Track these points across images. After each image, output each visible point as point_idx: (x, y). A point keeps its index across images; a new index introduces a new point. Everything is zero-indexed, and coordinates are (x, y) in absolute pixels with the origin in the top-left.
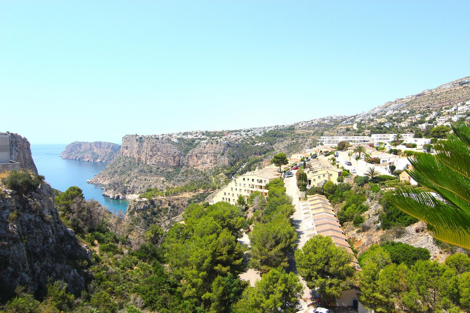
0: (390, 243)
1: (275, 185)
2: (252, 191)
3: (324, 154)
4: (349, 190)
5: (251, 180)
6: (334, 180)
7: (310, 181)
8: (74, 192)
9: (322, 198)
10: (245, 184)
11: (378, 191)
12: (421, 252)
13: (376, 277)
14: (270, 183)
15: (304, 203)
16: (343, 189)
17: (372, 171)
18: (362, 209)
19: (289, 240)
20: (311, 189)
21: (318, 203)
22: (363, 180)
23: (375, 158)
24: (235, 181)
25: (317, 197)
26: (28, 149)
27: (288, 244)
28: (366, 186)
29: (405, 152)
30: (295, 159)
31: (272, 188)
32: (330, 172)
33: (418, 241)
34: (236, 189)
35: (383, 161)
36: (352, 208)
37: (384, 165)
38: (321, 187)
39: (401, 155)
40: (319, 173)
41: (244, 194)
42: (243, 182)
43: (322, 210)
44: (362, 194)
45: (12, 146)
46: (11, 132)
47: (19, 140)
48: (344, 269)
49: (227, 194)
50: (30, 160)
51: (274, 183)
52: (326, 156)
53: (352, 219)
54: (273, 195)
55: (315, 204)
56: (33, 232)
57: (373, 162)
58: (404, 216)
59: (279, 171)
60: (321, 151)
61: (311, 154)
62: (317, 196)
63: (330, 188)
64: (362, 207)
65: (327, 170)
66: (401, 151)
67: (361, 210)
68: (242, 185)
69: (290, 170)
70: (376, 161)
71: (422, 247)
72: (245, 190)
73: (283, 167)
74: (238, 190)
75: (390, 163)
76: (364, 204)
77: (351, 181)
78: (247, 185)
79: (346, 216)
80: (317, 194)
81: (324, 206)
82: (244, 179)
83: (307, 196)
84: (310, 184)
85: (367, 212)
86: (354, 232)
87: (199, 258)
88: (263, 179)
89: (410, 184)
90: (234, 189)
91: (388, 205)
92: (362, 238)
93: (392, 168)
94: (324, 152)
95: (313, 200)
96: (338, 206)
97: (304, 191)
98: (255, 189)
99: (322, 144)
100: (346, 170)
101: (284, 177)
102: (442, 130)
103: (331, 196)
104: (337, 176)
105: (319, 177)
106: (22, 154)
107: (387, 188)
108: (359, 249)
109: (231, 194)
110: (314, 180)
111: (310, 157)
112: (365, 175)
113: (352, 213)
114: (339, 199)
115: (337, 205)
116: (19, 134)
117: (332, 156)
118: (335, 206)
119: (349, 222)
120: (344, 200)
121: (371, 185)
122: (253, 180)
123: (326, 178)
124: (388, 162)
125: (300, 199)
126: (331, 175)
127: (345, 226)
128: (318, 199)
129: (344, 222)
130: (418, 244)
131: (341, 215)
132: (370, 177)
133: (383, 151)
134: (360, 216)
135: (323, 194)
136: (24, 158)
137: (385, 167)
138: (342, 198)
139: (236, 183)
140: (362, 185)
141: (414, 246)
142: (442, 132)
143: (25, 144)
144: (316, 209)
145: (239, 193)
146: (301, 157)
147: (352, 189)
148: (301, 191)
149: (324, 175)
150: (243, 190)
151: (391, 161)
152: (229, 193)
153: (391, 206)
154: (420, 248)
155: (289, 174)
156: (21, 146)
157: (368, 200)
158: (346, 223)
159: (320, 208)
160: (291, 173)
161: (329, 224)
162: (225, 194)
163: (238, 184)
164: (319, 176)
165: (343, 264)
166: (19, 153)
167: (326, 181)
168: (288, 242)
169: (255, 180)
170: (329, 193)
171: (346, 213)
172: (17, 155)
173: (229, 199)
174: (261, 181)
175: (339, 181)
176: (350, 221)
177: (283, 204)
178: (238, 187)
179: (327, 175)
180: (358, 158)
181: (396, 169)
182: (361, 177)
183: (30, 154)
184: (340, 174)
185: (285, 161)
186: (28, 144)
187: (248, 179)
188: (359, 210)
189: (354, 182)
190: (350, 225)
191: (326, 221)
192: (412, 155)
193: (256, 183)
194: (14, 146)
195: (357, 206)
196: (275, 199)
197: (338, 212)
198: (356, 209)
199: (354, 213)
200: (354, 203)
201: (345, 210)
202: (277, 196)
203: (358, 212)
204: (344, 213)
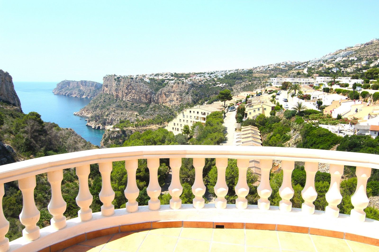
0: (300, 168)
1: (214, 117)
2: (196, 122)
3: (269, 92)
4: (278, 123)
5: (196, 112)
6: (267, 114)
7: (246, 114)
8: (32, 117)
9: (254, 129)
10: (191, 116)
11: (301, 123)
12: (325, 177)
13: (274, 196)
14: (211, 115)
15: (239, 133)
16: (272, 121)
17: (300, 106)
18: (285, 138)
19: (209, 162)
20: (245, 121)
21: (249, 133)
22: (291, 114)
23: (306, 95)
24: (183, 113)
25: (250, 128)
26: (10, 82)
27: (208, 165)
28: (293, 119)
29: (336, 90)
30: (242, 96)
31: (211, 119)
32: (265, 107)
33: (325, 167)
34: (184, 120)
35: (313, 98)
36: (277, 138)
37: (313, 101)
38: (255, 119)
39: (332, 92)
40: (254, 107)
41: (190, 125)
42: (189, 114)
43: (250, 139)
44: (287, 126)
49: (176, 124)
50: (13, 92)
51: (214, 115)
52: (269, 94)
54: (209, 125)
55: (246, 134)
57: (304, 98)
58: (317, 144)
59: (224, 106)
60: (266, 90)
61: (257, 92)
62: (250, 127)
63: (261, 120)
64: (285, 137)
65: (262, 105)
66: (332, 89)
67: (284, 139)
68: (189, 117)
69: (235, 105)
70: (307, 98)
71: (327, 172)
72: (191, 121)
73: (228, 103)
74: (185, 121)
75: (319, 100)
76: (288, 134)
77: (282, 115)
78: (193, 117)
79: (270, 145)
80: (250, 126)
81: (254, 136)
82: (190, 112)
83: (242, 127)
84: (246, 117)
85: (289, 142)
88: (206, 112)
89: (331, 117)
90: (182, 121)
91: (306, 135)
92: (279, 163)
93: (320, 103)
94: (269, 91)
95: (245, 131)
96: (266, 136)
97: (240, 122)
98: (199, 121)
99: (271, 85)
100: (279, 105)
101: (227, 111)
102: (375, 72)
103: (262, 127)
104: (271, 110)
105: (254, 111)
106: (4, 86)
107: (309, 121)
109: (179, 125)
110: (250, 113)
111: (256, 95)
112: (293, 109)
113: (275, 142)
114: (268, 130)
115: (266, 135)
117: (274, 94)
118: (264, 136)
120: (272, 131)
121: (297, 118)
122: (198, 112)
123: (261, 112)
124: (318, 98)
125: (236, 129)
126: (265, 109)
128: (250, 130)
130: (324, 169)
131: (266, 143)
132: (298, 111)
133: (319, 89)
134: (281, 144)
135: (256, 126)
136: (7, 90)
137: (314, 103)
138: (271, 129)
139: (184, 115)
140: (289, 118)
141: (321, 171)
142: (375, 73)
143: (7, 78)
144: (246, 138)
145: (186, 124)
146: (247, 95)
147: (281, 121)
148: (237, 122)
149: (259, 109)
150: (189, 122)
151: (320, 98)
152: (178, 124)
153: (309, 136)
154: (325, 173)
155: (232, 108)
156: (3, 79)
157: (292, 131)
159: (249, 137)
160: (234, 108)
162: (174, 124)
163: (185, 116)
164: (255, 110)
166: (2, 85)
167: (260, 114)
168: (209, 164)
169: (200, 113)
170: (261, 124)
173: (178, 129)
174: (204, 114)
175: (271, 114)
178: (186, 119)
179: (261, 109)
180: (293, 96)
181: (323, 105)
182: (290, 111)
183: (12, 86)
184: (273, 108)
185: (229, 97)
186: (10, 78)
187: (194, 112)
188: (282, 139)
189: (284, 116)
192: (341, 92)
193: (200, 115)
195: (282, 135)
196: (209, 128)
197: (264, 141)
198: (279, 138)
199: (278, 142)
200: (279, 133)
201: (270, 139)
202: (212, 126)
203: (281, 141)
204: (269, 142)
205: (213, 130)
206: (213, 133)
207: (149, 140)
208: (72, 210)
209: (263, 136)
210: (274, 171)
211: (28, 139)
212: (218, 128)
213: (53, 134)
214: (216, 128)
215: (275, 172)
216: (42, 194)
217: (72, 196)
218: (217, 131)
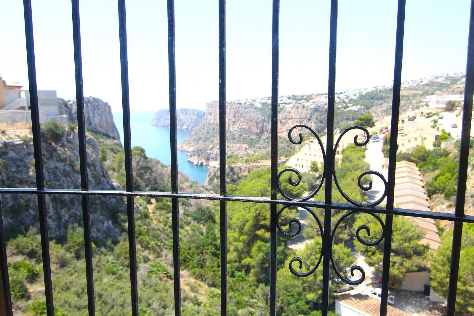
1: (352, 149)
3: (426, 115)
4: (446, 157)
7: (398, 146)
8: (136, 152)
9: (410, 166)
10: (320, 150)
14: (348, 147)
16: (437, 155)
21: (403, 172)
24: (309, 145)
25: (404, 165)
26: (109, 113)
30: (387, 122)
32: (424, 135)
34: (310, 155)
36: (446, 178)
38: (410, 152)
40: (409, 136)
41: (319, 160)
43: (407, 179)
45: (95, 110)
46: (93, 96)
47: (100, 103)
48: (411, 246)
49: (300, 160)
50: (112, 124)
51: (352, 148)
52: (427, 117)
53: (443, 191)
54: (346, 160)
56: (60, 180)
60: (422, 113)
61: (409, 116)
62: (404, 163)
63: (421, 154)
65: (420, 133)
68: (317, 150)
69: (378, 134)
72: (320, 156)
74: (312, 155)
77: (451, 146)
79: (436, 188)
80: (404, 161)
81: (410, 175)
86: (444, 207)
87: (240, 220)
88: (341, 144)
90: (308, 155)
94: (427, 114)
96: (428, 176)
97: (388, 157)
99: (427, 105)
100: (446, 133)
101: (369, 142)
103: (421, 163)
104: (434, 140)
105: (409, 141)
106: (104, 118)
108: (448, 227)
109: (304, 160)
110: (403, 144)
111: (407, 120)
113: (444, 183)
114: (431, 168)
115: (428, 174)
116: (100, 98)
117: (435, 118)
118: (426, 175)
119: (439, 195)
120: (437, 169)
123: (419, 142)
125: (383, 166)
126: (425, 139)
127: (434, 199)
128: (404, 167)
129: (433, 194)
131: (429, 185)
135: (412, 161)
136: (107, 122)
138: (436, 166)
139: (310, 148)
143: (107, 108)
145: (314, 159)
147: (451, 155)
148: (385, 157)
149: (416, 139)
150: (318, 156)
152: (302, 159)
155: (375, 138)
156: (103, 110)
158: (435, 196)
159: (404, 177)
160: (378, 138)
161: (412, 195)
162: (298, 159)
163: (312, 149)
164: (410, 139)
165: (410, 239)
166: (101, 117)
167: (418, 146)
170: (420, 160)
171: (436, 184)
172: (99, 118)
173: (303, 165)
175: (435, 146)
176: (441, 193)
177: (356, 170)
178: (313, 153)
179: (419, 139)
183: (112, 117)
184: (437, 137)
185: (371, 123)
186: (110, 108)
189: (455, 148)
190: (440, 198)
191: (409, 192)
194: (97, 109)
196: (348, 164)
197: (427, 182)
198: (450, 179)
199: (447, 184)
200: (450, 172)
201: (436, 180)
202: (351, 161)
203: (453, 182)
204: (434, 183)
205: (353, 167)
206: (353, 172)
208: (188, 262)
209: (423, 175)
212: (361, 165)
213: (159, 171)
214: (358, 165)
215: (446, 226)
217: (186, 245)
218: (359, 168)
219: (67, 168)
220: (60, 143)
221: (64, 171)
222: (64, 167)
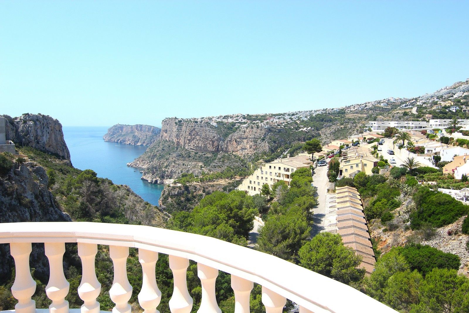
0: (416, 245)
1: (300, 174)
2: (278, 180)
3: (368, 141)
4: (383, 183)
5: (277, 168)
6: (369, 172)
7: (341, 171)
8: (88, 176)
9: (352, 191)
10: (271, 173)
11: (413, 185)
12: (450, 259)
13: (385, 284)
14: (296, 172)
15: (333, 195)
16: (376, 181)
17: (411, 162)
18: (394, 205)
19: (298, 236)
20: (341, 180)
21: (346, 196)
22: (400, 172)
23: (419, 147)
24: (261, 168)
25: (346, 190)
26: (60, 131)
27: (296, 240)
28: (403, 179)
29: (457, 141)
30: (334, 146)
31: (296, 177)
32: (365, 162)
33: (449, 246)
34: (262, 178)
35: (428, 151)
36: (382, 203)
37: (427, 155)
38: (352, 178)
39: (453, 143)
40: (351, 162)
41: (270, 183)
42: (269, 171)
43: (348, 204)
44: (396, 188)
45: (44, 128)
46: (42, 114)
47: (50, 121)
48: (348, 272)
49: (253, 182)
50: (62, 143)
51: (300, 172)
52: (369, 143)
53: (380, 215)
54: (294, 185)
55: (342, 197)
57: (416, 151)
58: (437, 215)
59: (312, 159)
60: (365, 138)
61: (353, 141)
62: (346, 188)
63: (362, 180)
64: (393, 203)
65: (361, 159)
66: (453, 139)
67: (392, 206)
68: (268, 173)
69: (325, 158)
70: (420, 151)
71: (453, 253)
72: (271, 179)
73: (317, 155)
74: (264, 178)
75: (436, 153)
76: (397, 199)
77: (388, 172)
78: (273, 174)
79: (373, 212)
80: (346, 186)
81: (352, 200)
82: (270, 167)
83: (336, 187)
84: (341, 174)
85: (398, 209)
86: (381, 231)
88: (290, 168)
89: (453, 178)
90: (260, 178)
91: (421, 202)
92: (387, 238)
93: (437, 159)
94: (368, 139)
95: (341, 193)
96: (368, 201)
97: (333, 182)
98: (281, 178)
99: (370, 130)
100: (383, 160)
101: (316, 166)
103: (362, 188)
104: (373, 167)
105: (352, 167)
106: (53, 136)
107: (425, 183)
109: (256, 183)
110: (346, 170)
111: (351, 144)
112: (402, 167)
113: (381, 208)
114: (370, 193)
115: (368, 199)
116: (50, 116)
117: (376, 143)
118: (365, 201)
119: (377, 219)
120: (376, 194)
121: (408, 178)
122: (280, 168)
123: (360, 168)
124: (434, 151)
125: (328, 190)
126: (365, 165)
127: (372, 223)
128: (347, 192)
129: (372, 218)
130: (448, 249)
131: (368, 210)
132: (409, 169)
133: (434, 138)
134: (389, 213)
135: (354, 186)
136: (56, 140)
137: (429, 157)
138: (374, 192)
139: (262, 171)
140: (398, 177)
141: (443, 251)
143: (57, 126)
144: (342, 202)
145: (265, 182)
146: (341, 144)
147: (387, 181)
148: (330, 181)
149: (357, 165)
150: (269, 179)
151: (437, 150)
152: (255, 182)
153: (425, 203)
154: (449, 254)
155: (323, 162)
156: (52, 128)
157: (402, 195)
158: (373, 220)
159: (346, 201)
160: (324, 162)
161: (353, 220)
162: (251, 182)
163: (264, 172)
164: (352, 165)
166: (51, 135)
167: (359, 171)
168: (298, 238)
169: (282, 169)
170: (361, 185)
171: (374, 209)
172: (48, 136)
173: (255, 188)
174: (288, 170)
175: (373, 172)
176: (378, 218)
178: (264, 176)
179: (360, 165)
180: (401, 147)
181: (442, 160)
182: (398, 168)
183: (62, 135)
184: (376, 164)
185: (318, 148)
186: (60, 126)
187: (275, 167)
188: (390, 206)
189: (390, 174)
190: (378, 222)
191: (350, 216)
192: (464, 144)
193: (282, 172)
194: (46, 127)
195: (389, 201)
196: (296, 190)
197: (366, 207)
198: (386, 204)
199: (384, 209)
200: (385, 198)
201: (374, 205)
202: (299, 187)
203: (388, 208)
204: (372, 208)
205: (300, 192)
206: (300, 197)
207: (224, 206)
209: (364, 200)
210: (381, 247)
211: (83, 203)
212: (307, 190)
214: (304, 191)
215: (382, 249)
216: (103, 274)
218: (306, 194)
219: (14, 202)
220: (7, 175)
221: (10, 204)
222: (10, 201)
